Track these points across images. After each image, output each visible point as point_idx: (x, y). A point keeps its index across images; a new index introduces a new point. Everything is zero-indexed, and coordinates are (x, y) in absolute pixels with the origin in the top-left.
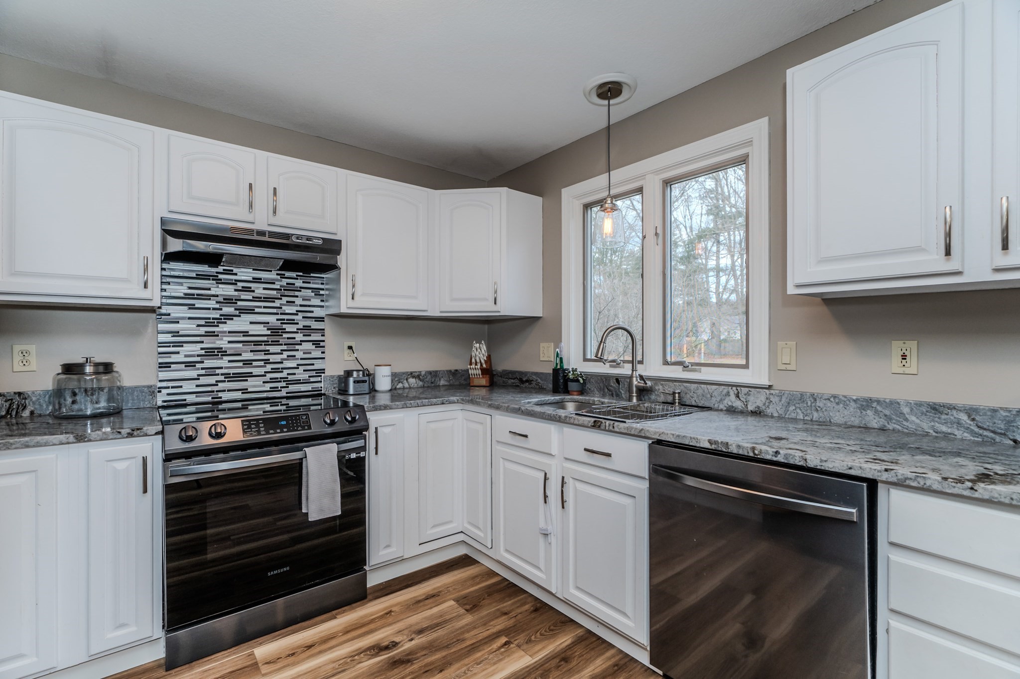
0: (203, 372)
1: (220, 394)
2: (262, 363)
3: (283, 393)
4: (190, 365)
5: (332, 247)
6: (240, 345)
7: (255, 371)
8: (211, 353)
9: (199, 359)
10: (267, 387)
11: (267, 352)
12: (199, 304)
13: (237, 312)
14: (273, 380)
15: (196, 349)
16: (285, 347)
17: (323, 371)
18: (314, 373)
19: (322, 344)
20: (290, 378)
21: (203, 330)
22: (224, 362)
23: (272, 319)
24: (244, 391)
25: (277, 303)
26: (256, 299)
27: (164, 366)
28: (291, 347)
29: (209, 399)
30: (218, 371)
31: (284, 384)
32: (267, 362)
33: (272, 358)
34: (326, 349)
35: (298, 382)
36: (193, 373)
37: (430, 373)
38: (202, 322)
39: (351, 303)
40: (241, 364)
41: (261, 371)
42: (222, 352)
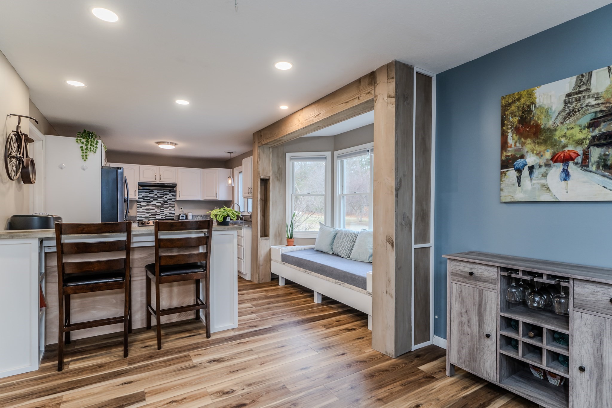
0: (146, 213)
1: (150, 218)
2: (159, 212)
3: (164, 219)
4: (143, 212)
5: (174, 186)
6: (154, 207)
7: (158, 213)
8: (148, 209)
9: (145, 210)
10: (161, 217)
11: (160, 209)
12: (145, 198)
13: (154, 200)
14: (162, 216)
15: (145, 208)
16: (165, 208)
17: (174, 214)
18: (172, 214)
19: (174, 207)
20: (166, 215)
21: (146, 204)
22: (151, 211)
23: (162, 201)
24: (155, 218)
25: (163, 198)
26: (158, 197)
27: (138, 212)
28: (166, 208)
29: (147, 219)
30: (149, 213)
31: (164, 217)
32: (160, 211)
33: (162, 211)
34: (175, 209)
35: (168, 216)
36: (144, 214)
37: (205, 215)
38: (146, 202)
39: (179, 198)
40: (154, 212)
41: (159, 213)
42: (150, 209)
